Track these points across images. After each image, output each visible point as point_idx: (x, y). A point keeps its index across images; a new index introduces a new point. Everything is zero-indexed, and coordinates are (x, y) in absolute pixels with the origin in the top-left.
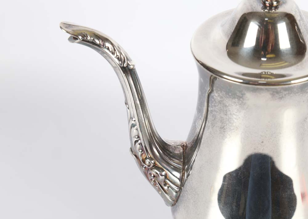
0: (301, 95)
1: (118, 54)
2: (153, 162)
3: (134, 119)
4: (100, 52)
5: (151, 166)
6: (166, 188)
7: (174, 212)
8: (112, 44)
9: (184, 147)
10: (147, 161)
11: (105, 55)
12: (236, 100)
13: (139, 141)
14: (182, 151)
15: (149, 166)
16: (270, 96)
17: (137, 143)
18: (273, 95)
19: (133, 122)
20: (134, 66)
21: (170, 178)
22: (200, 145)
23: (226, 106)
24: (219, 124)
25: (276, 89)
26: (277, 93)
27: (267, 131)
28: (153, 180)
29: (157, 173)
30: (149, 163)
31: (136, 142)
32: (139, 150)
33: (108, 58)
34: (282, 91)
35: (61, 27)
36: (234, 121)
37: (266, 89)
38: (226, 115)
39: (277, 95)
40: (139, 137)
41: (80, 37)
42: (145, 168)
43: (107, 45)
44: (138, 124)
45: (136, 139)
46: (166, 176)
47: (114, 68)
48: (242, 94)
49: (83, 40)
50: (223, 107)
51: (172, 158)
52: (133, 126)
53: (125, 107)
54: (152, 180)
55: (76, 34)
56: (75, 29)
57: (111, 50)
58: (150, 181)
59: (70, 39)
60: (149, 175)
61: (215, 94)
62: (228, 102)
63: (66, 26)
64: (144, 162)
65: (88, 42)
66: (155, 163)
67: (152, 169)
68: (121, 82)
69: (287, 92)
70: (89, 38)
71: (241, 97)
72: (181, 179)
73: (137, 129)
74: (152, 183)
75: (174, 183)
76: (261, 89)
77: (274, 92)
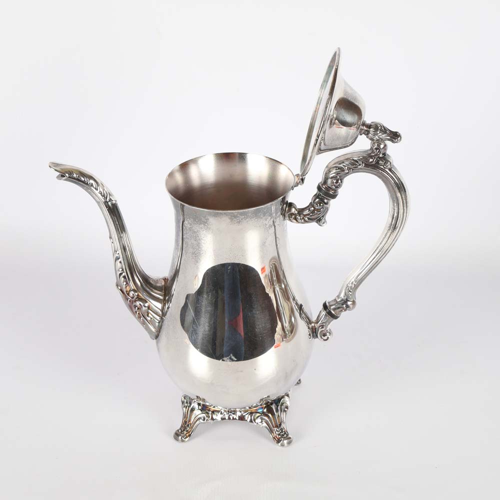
0: (256, 220)
1: (102, 190)
2: (136, 294)
3: (117, 253)
4: (85, 188)
5: (135, 298)
6: (149, 319)
7: (157, 343)
8: (95, 180)
9: (165, 280)
10: (131, 293)
11: (89, 191)
12: (202, 225)
13: (123, 274)
14: (163, 283)
15: (132, 298)
16: (229, 220)
17: (121, 276)
18: (231, 219)
19: (117, 255)
20: (116, 201)
21: (153, 308)
22: (178, 276)
23: (195, 232)
24: (191, 250)
25: (232, 213)
26: (235, 217)
27: (230, 253)
28: (138, 313)
29: (140, 305)
30: (133, 295)
31: (121, 274)
32: (123, 282)
33: (93, 194)
34: (238, 216)
35: (50, 166)
36: (202, 245)
37: (225, 213)
38: (196, 240)
39: (235, 219)
40: (123, 270)
41: (67, 175)
42: (130, 301)
43: (91, 181)
44: (121, 256)
45: (120, 272)
46: (149, 307)
47: (98, 203)
48: (206, 220)
49: (69, 177)
50: (193, 233)
51: (154, 290)
52: (117, 258)
53: (109, 241)
54: (136, 312)
55: (63, 172)
56: (62, 167)
57: (94, 186)
58: (134, 313)
59: (58, 177)
60: (133, 308)
61: (186, 222)
62: (196, 227)
63: (54, 165)
64: (128, 294)
65: (74, 178)
66: (138, 295)
67: (135, 301)
68: (104, 216)
69: (244, 217)
70: (75, 175)
71: (206, 223)
72: (162, 310)
73: (120, 262)
74: (137, 316)
75: (156, 313)
76: (221, 213)
77: (231, 216)
